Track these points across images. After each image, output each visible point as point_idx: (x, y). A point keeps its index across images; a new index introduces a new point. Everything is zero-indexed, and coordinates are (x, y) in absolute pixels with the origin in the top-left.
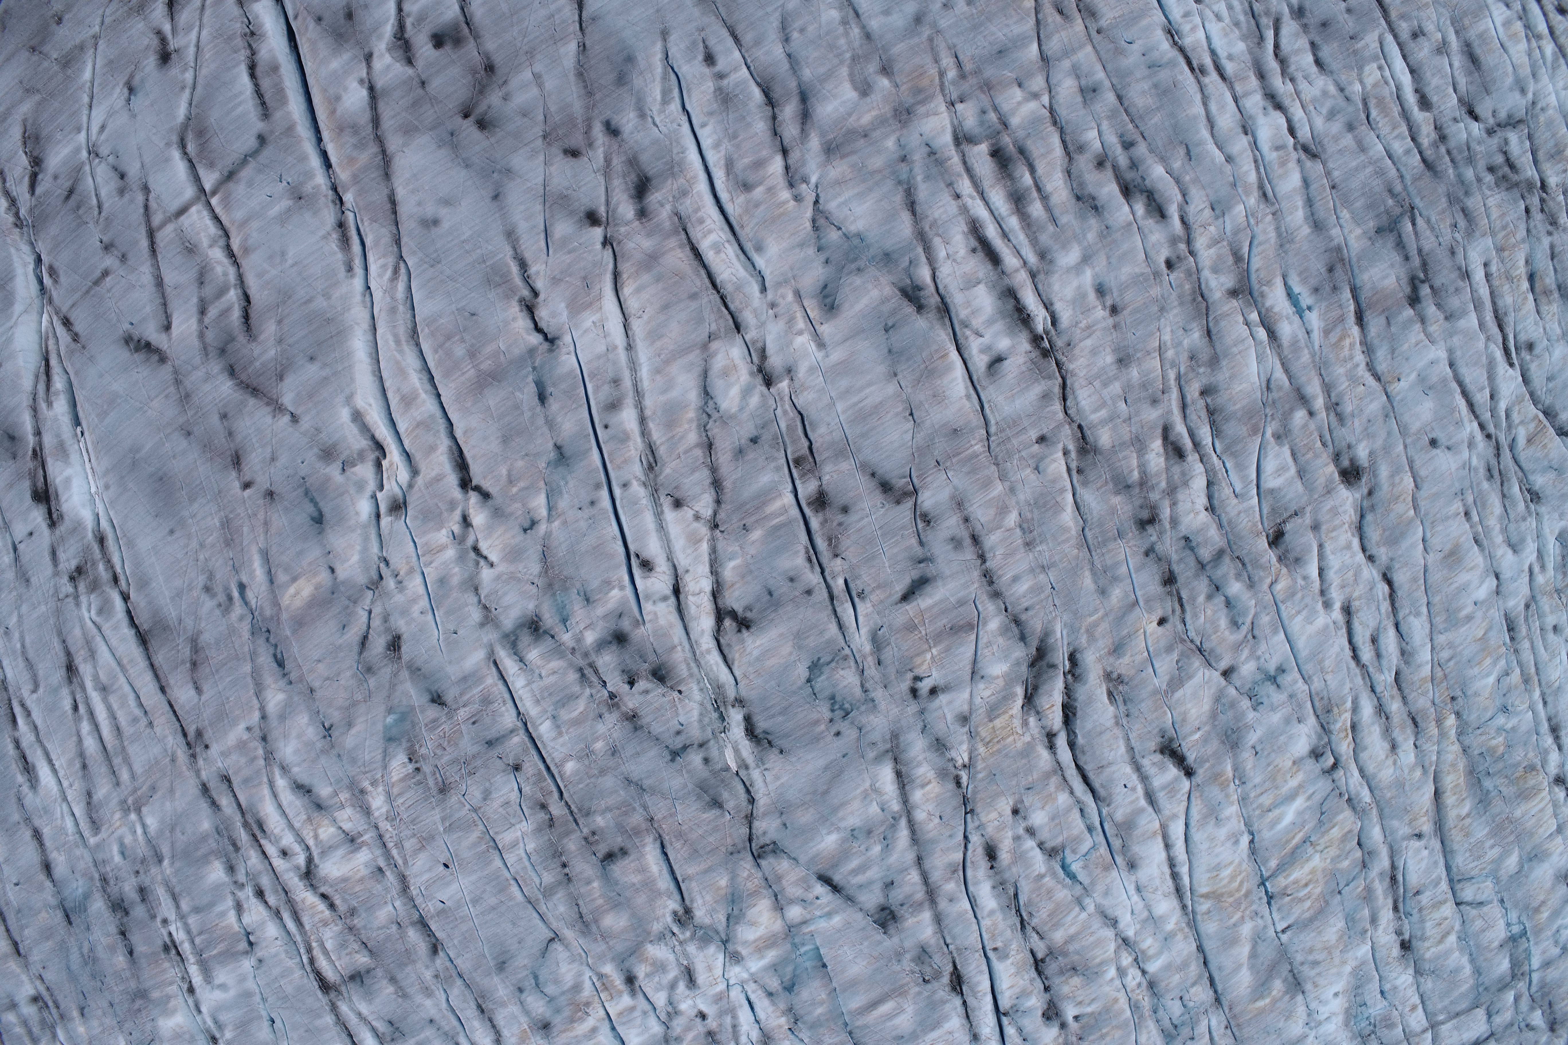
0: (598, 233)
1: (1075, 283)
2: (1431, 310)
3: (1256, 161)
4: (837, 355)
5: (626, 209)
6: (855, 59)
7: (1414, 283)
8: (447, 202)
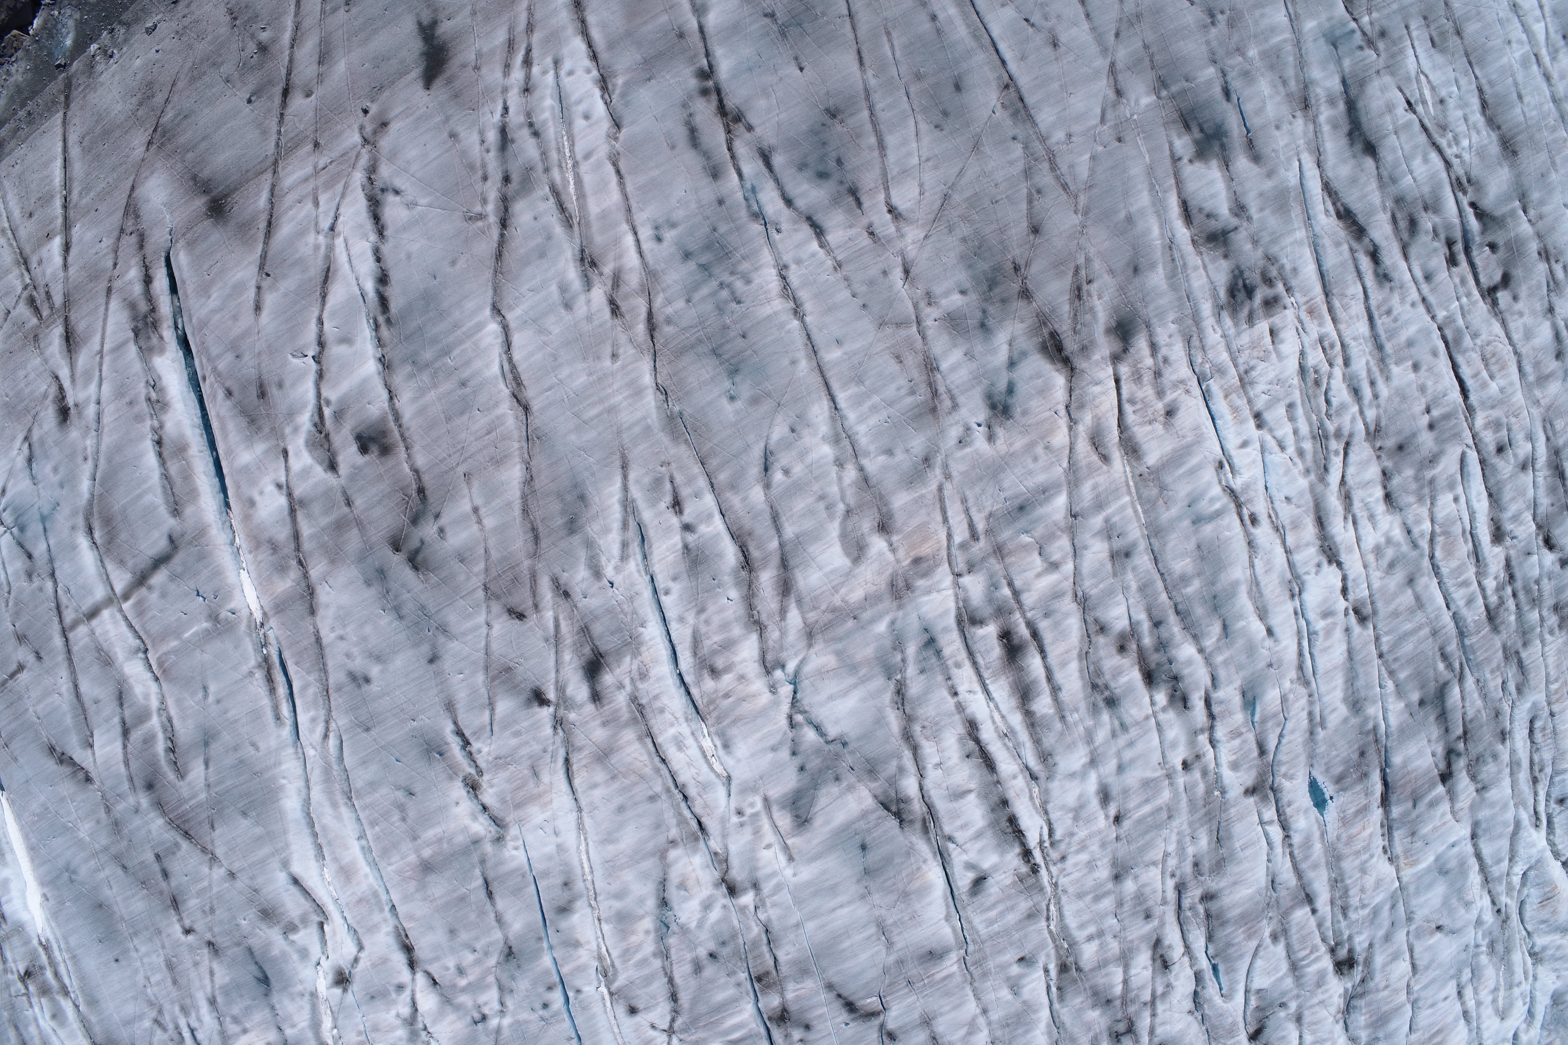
0: (546, 712)
1: (1077, 791)
2: (1463, 782)
3: (1299, 632)
4: (807, 873)
5: (579, 690)
6: (848, 512)
7: (1450, 754)
8: (378, 658)
